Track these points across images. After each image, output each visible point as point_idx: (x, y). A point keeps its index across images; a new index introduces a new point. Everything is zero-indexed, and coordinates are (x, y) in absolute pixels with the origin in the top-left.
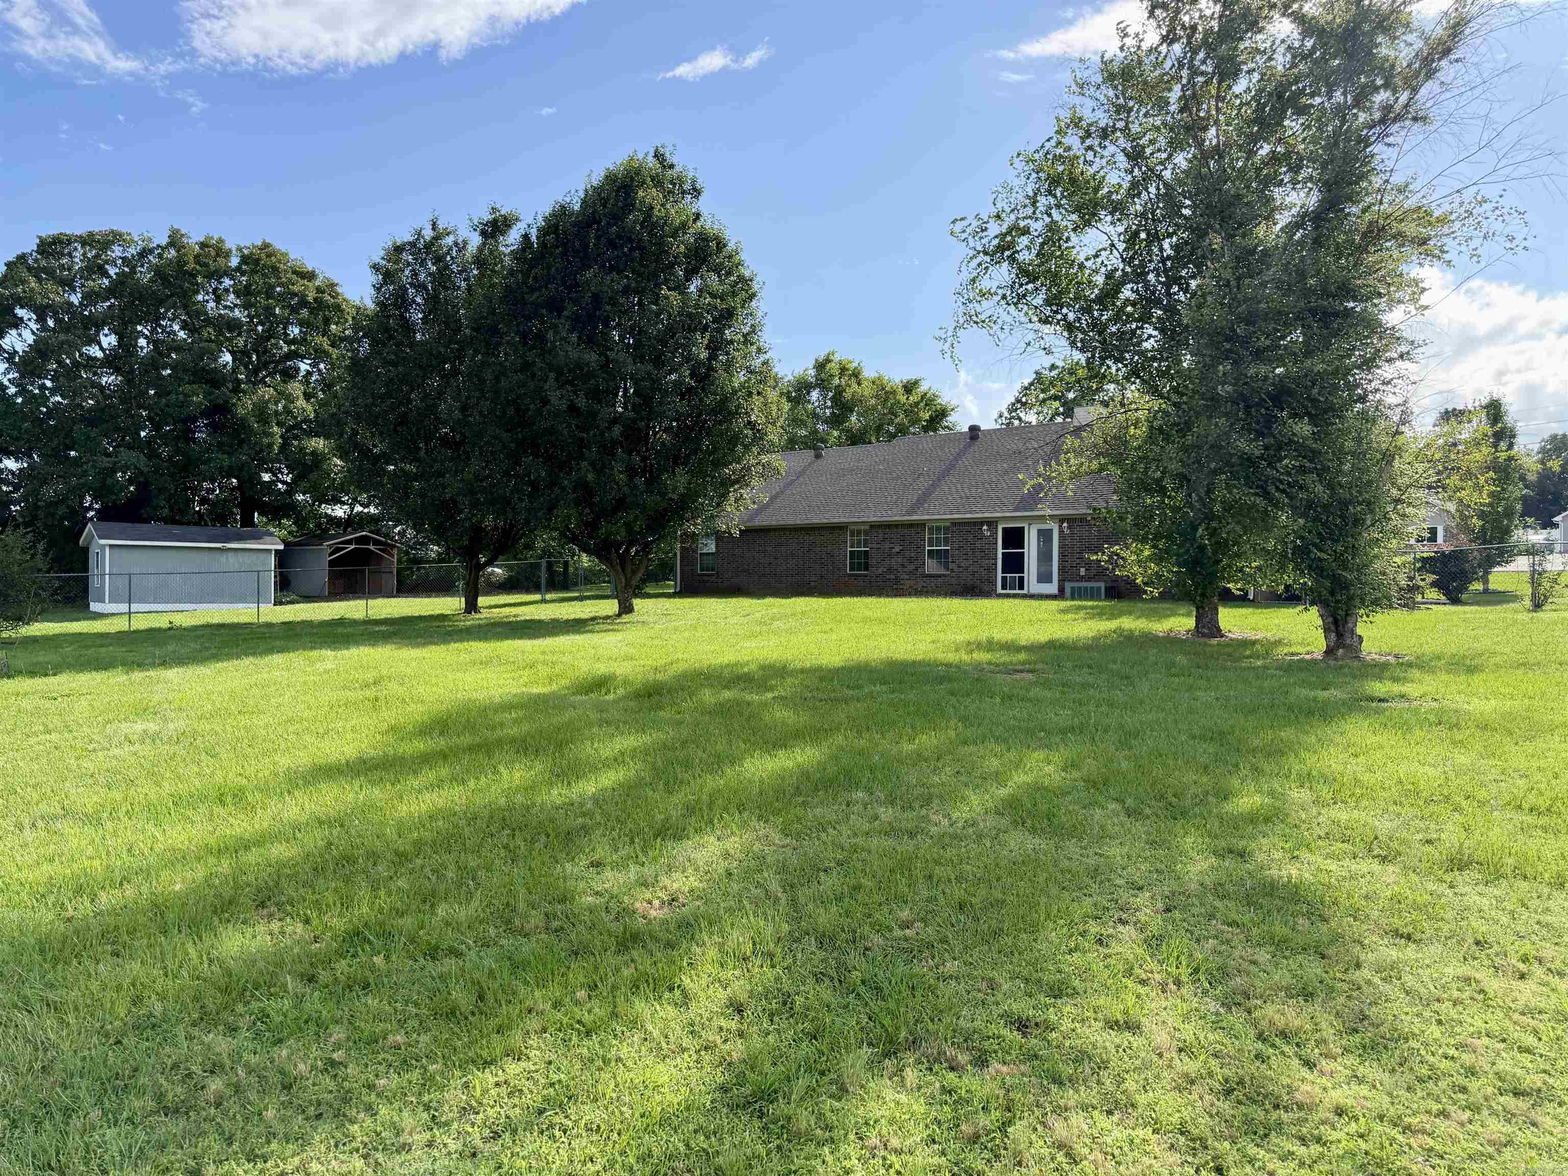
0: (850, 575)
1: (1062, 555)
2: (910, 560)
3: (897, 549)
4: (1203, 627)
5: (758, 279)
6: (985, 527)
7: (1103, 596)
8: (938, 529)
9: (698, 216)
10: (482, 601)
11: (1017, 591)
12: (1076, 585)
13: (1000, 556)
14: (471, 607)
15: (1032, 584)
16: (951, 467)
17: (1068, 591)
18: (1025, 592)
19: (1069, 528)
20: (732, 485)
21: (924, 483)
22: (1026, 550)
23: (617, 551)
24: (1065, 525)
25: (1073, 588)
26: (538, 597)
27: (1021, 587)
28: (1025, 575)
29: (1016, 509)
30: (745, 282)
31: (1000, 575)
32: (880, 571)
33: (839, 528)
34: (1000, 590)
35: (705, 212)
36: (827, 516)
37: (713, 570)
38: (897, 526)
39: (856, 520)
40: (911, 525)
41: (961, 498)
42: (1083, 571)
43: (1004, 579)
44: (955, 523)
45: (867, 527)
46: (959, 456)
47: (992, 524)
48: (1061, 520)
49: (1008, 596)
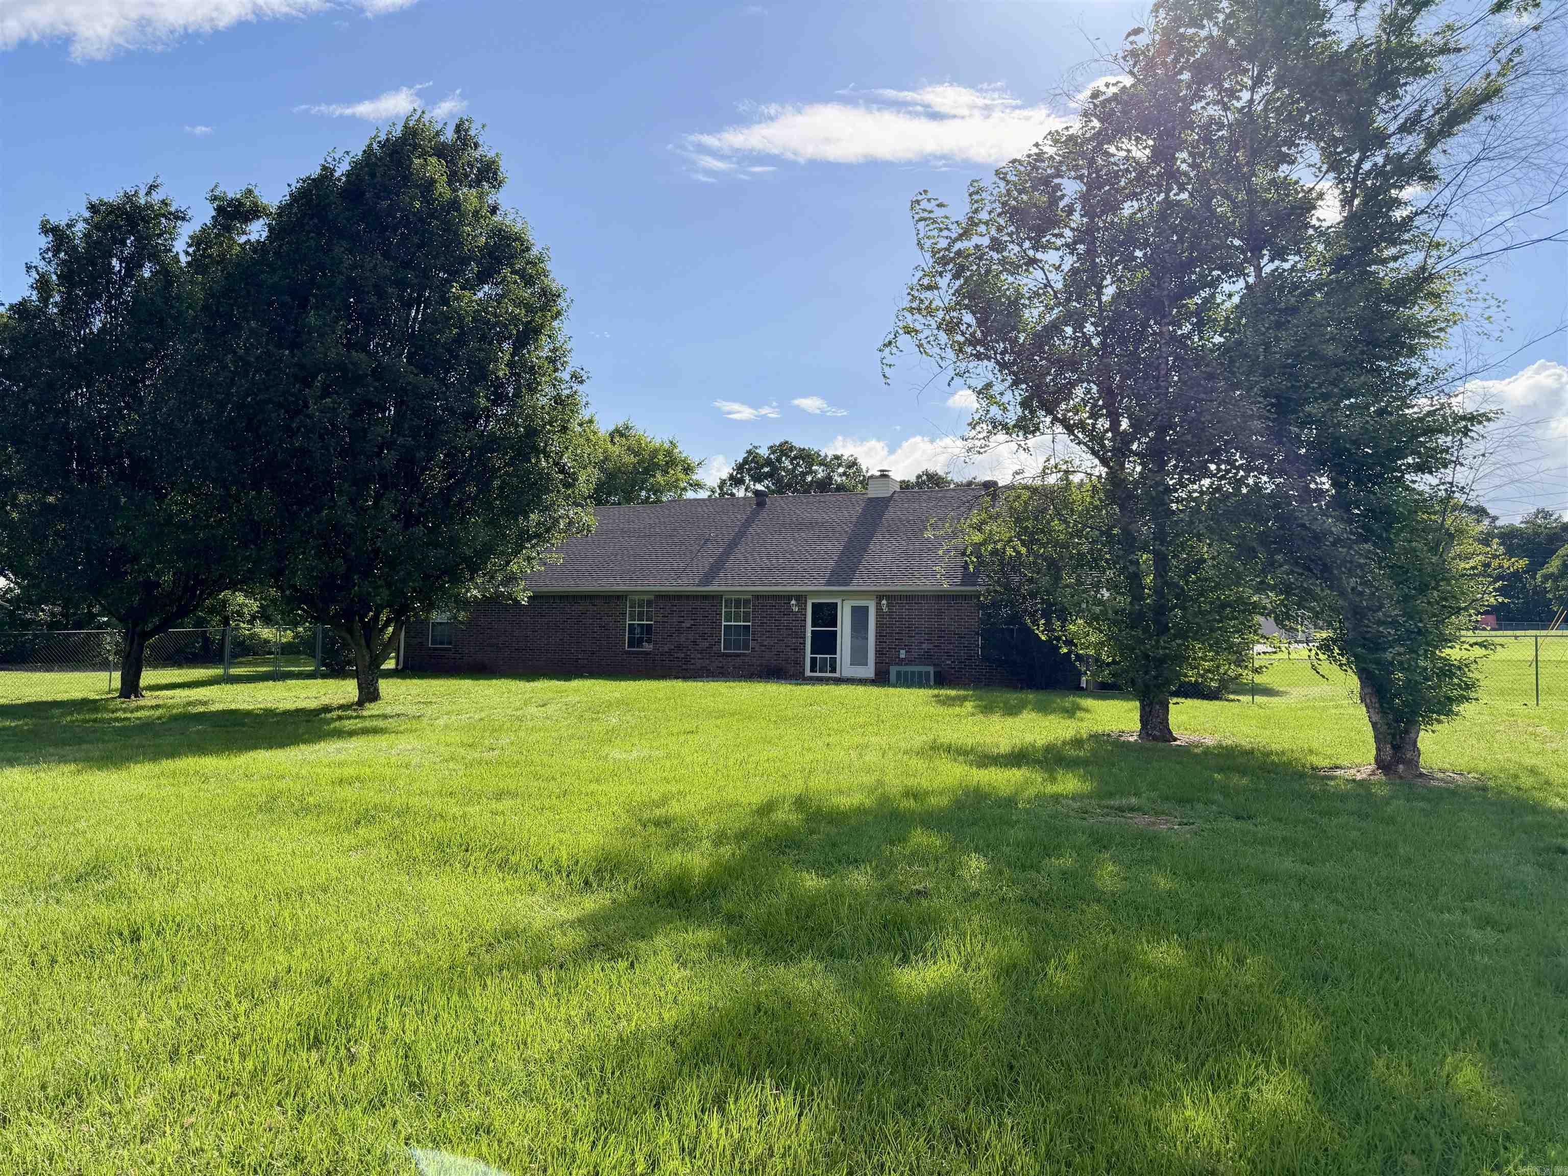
0: (628, 653)
1: (879, 635)
2: (703, 636)
3: (687, 624)
4: (1154, 728)
5: (567, 295)
6: (793, 602)
7: (932, 683)
8: (738, 602)
9: (494, 210)
10: (148, 677)
11: (829, 675)
12: (903, 669)
13: (809, 635)
14: (130, 688)
15: (845, 667)
16: (741, 534)
17: (893, 677)
18: (837, 675)
19: (888, 606)
20: (529, 539)
21: (716, 550)
22: (838, 629)
23: (361, 620)
24: (884, 602)
25: (898, 673)
26: (218, 671)
27: (833, 670)
28: (838, 656)
29: (829, 583)
30: (549, 297)
31: (808, 655)
32: (666, 649)
33: (620, 597)
34: (808, 673)
35: (504, 206)
36: (603, 583)
37: (450, 643)
38: (688, 597)
39: (639, 588)
40: (705, 597)
41: (762, 569)
42: (903, 653)
43: (813, 660)
44: (758, 596)
45: (652, 597)
46: (749, 522)
47: (801, 598)
48: (880, 597)
49: (820, 680)
